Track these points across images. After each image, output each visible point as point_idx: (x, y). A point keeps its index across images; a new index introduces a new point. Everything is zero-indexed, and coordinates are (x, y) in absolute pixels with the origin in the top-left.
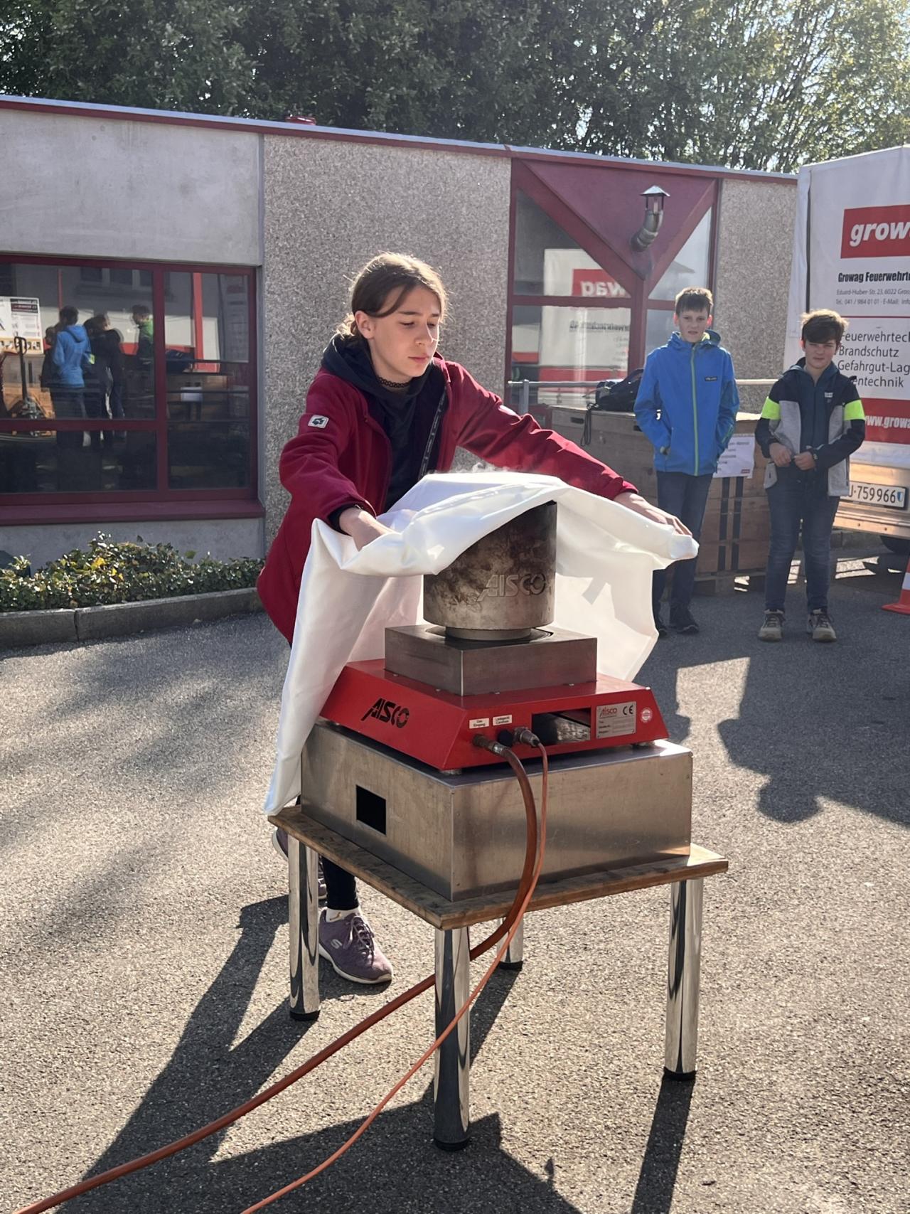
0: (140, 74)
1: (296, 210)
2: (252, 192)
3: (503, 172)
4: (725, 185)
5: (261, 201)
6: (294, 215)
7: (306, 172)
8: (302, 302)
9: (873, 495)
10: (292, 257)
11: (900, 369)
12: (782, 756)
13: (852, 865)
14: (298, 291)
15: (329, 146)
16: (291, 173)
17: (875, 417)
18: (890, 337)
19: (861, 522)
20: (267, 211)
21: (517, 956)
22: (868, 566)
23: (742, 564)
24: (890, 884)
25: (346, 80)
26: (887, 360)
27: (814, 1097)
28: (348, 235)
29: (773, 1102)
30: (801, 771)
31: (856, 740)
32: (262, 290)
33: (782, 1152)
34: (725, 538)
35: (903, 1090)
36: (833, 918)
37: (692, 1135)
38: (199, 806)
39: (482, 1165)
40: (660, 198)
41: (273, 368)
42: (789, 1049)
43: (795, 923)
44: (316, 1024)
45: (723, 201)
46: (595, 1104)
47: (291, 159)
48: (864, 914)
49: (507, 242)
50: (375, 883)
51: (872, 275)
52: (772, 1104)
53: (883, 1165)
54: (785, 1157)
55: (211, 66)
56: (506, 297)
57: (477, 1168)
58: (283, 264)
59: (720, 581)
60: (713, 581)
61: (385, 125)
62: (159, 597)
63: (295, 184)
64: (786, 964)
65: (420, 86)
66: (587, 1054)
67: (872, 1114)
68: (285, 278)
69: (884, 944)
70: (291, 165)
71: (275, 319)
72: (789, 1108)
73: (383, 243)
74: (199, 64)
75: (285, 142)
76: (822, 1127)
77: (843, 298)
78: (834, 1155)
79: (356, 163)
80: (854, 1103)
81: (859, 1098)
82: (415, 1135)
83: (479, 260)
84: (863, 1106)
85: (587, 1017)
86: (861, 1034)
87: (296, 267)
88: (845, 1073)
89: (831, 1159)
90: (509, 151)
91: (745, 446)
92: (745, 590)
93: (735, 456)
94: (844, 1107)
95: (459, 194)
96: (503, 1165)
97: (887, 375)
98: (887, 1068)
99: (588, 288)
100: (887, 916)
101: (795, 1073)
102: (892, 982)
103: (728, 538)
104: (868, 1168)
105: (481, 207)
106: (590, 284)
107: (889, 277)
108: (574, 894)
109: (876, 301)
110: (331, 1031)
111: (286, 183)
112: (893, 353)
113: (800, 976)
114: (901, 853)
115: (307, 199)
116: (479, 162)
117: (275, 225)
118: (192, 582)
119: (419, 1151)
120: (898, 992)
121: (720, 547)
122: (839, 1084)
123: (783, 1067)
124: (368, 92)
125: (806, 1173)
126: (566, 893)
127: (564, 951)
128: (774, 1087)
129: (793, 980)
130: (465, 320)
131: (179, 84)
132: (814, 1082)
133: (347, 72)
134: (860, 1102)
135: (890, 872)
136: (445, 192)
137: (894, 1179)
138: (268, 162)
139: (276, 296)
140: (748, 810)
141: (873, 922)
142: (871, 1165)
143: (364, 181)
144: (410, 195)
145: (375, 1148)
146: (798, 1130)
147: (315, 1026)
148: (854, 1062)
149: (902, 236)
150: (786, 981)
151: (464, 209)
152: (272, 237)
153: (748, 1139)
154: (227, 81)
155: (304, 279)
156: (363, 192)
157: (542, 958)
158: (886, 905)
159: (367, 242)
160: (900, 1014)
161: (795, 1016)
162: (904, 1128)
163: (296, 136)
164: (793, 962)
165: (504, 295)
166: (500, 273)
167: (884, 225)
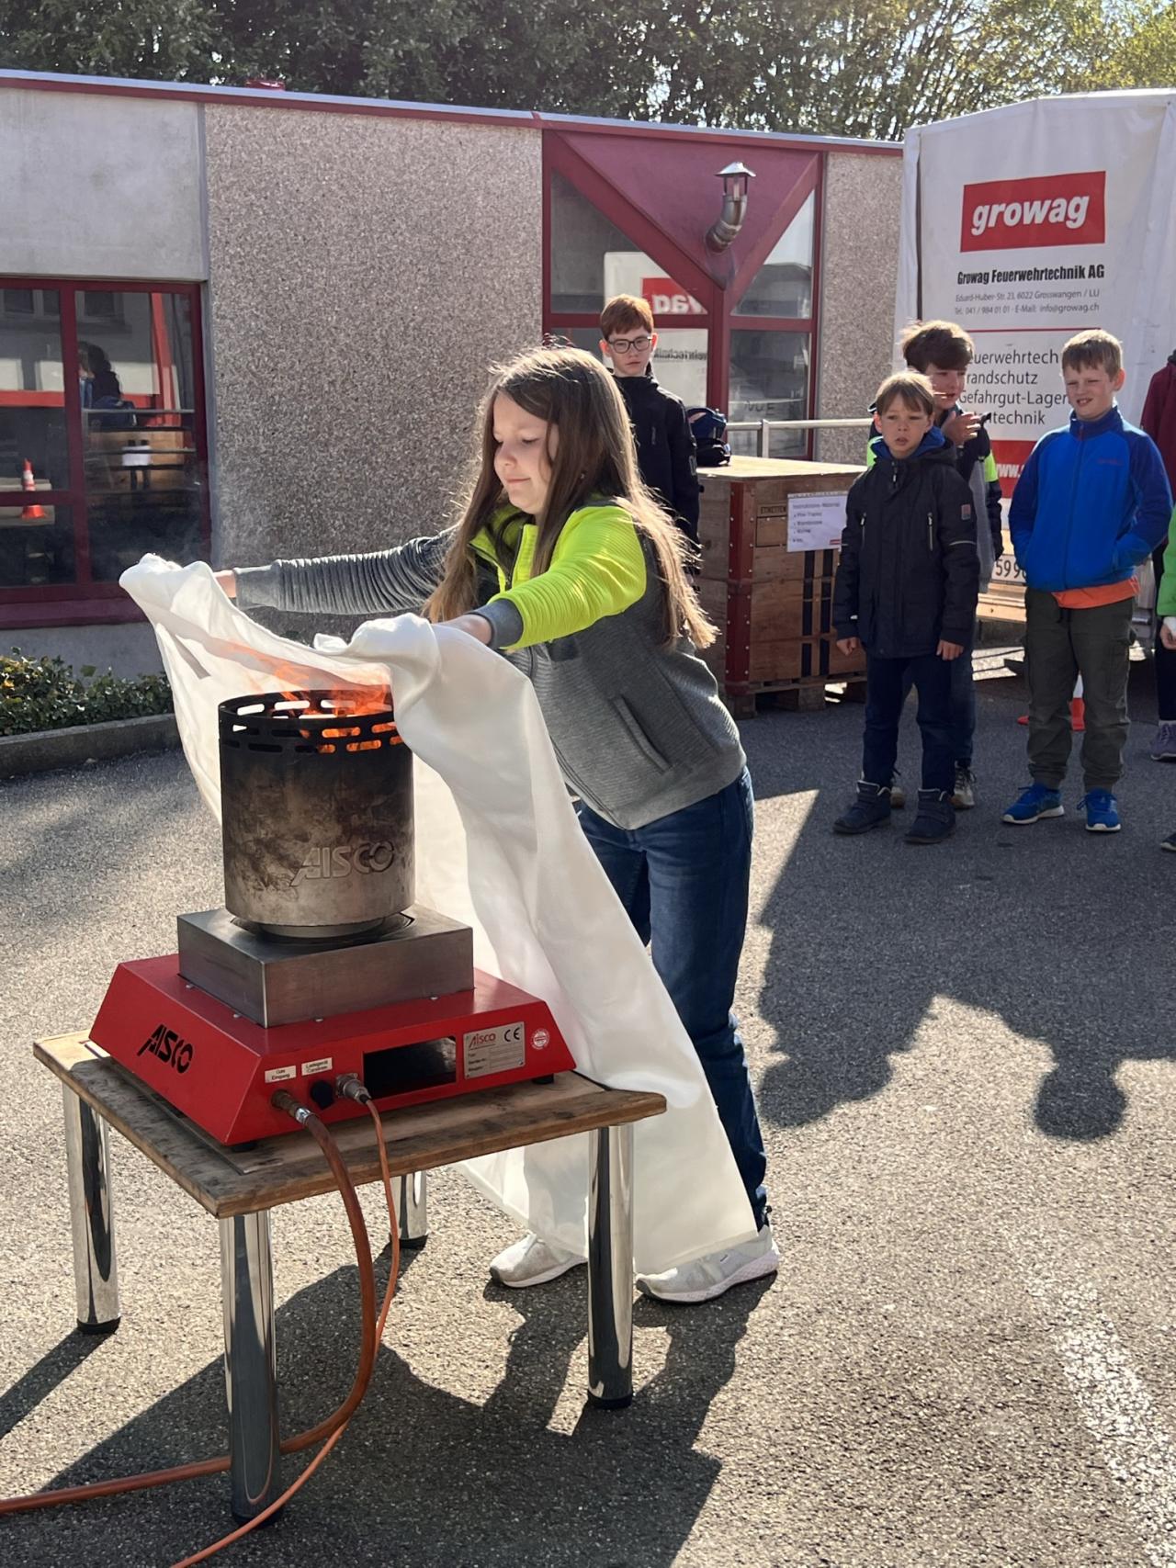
0: (57, 29)
1: (252, 204)
2: (190, 180)
3: (530, 149)
4: (831, 161)
5: (204, 195)
6: (248, 213)
7: (264, 152)
8: (264, 327)
9: (1009, 570)
10: (248, 268)
11: (1040, 399)
12: (844, 929)
13: (911, 1081)
14: (258, 313)
15: (294, 118)
16: (243, 154)
17: (1010, 466)
18: (1026, 357)
19: (994, 607)
20: (212, 207)
21: (418, 1227)
22: (1009, 664)
23: (835, 665)
24: (959, 1106)
25: (336, 32)
26: (1023, 389)
27: (795, 1428)
28: (324, 237)
29: (734, 1437)
30: (868, 949)
31: (950, 904)
32: (208, 314)
33: (733, 1514)
34: (810, 634)
35: (921, 1414)
36: (872, 1159)
37: (609, 1492)
38: (33, 1019)
39: (295, 1547)
40: (743, 179)
41: (228, 417)
42: (774, 1355)
43: (818, 1167)
44: (112, 1338)
45: (829, 182)
46: (479, 1450)
47: (243, 136)
48: (915, 1152)
49: (541, 242)
50: (146, 1149)
51: (1000, 274)
52: (732, 1441)
53: (871, 1531)
54: (735, 1523)
55: (150, 17)
56: (540, 318)
57: (287, 1554)
58: (236, 277)
59: (805, 690)
60: (798, 690)
61: (387, 91)
62: (37, 730)
63: (249, 169)
64: (794, 1228)
65: (436, 39)
66: (486, 1372)
67: (871, 1452)
68: (239, 297)
69: (936, 1194)
70: (243, 143)
71: (228, 353)
72: (755, 1446)
73: (370, 248)
74: (135, 15)
75: (233, 114)
76: (796, 1474)
77: (964, 305)
78: (805, 1517)
79: (330, 140)
80: (848, 1436)
81: (858, 1427)
82: (210, 1503)
83: (501, 267)
84: (861, 1439)
85: (499, 1316)
86: (879, 1330)
87: (254, 281)
88: (844, 1389)
89: (800, 1524)
90: (537, 119)
91: (834, 508)
92: (836, 701)
93: (820, 522)
94: (833, 1442)
95: (473, 179)
96: (325, 1546)
97: (1024, 408)
98: (906, 1380)
99: (662, 304)
100: (948, 1155)
101: (775, 1392)
102: (936, 1251)
103: (814, 633)
104: (849, 1536)
105: (502, 196)
106: (665, 298)
107: (1023, 276)
108: (428, 1157)
109: (1006, 309)
110: (129, 1349)
111: (236, 168)
112: (1031, 379)
113: (811, 1245)
114: (983, 1061)
115: (265, 189)
116: (498, 135)
117: (223, 225)
118: (83, 709)
119: (209, 1530)
120: (942, 1265)
121: (804, 645)
122: (832, 1408)
123: (759, 1384)
124: (366, 47)
125: (759, 1547)
126: (414, 1156)
127: (488, 1219)
128: (740, 1415)
129: (799, 1252)
130: (487, 349)
131: (108, 43)
132: (798, 1405)
133: (337, 22)
134: (858, 1434)
135: (963, 1090)
136: (453, 177)
137: (883, 1552)
138: (211, 141)
139: (228, 321)
140: (786, 1005)
141: (924, 1163)
142: (856, 1532)
143: (343, 163)
144: (406, 181)
145: (147, 1526)
146: (762, 1479)
147: (110, 1341)
148: (860, 1374)
149: (1039, 220)
150: (789, 1253)
151: (479, 198)
152: (220, 241)
153: (687, 1495)
154: (172, 37)
155: (266, 297)
156: (342, 178)
157: (457, 1229)
158: (949, 1137)
159: (350, 245)
160: (940, 1298)
161: (791, 1305)
162: (912, 1473)
163: (247, 105)
164: (804, 1225)
165: (539, 315)
166: (531, 285)
167: (1016, 206)
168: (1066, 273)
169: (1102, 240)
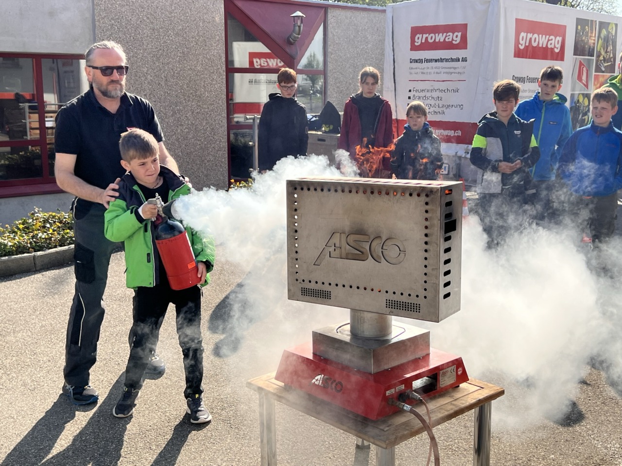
1: (113, 25)
2: (88, 15)
3: (220, 4)
4: (329, 11)
5: (93, 20)
6: (111, 27)
7: (117, 4)
11: (443, 106)
18: (438, 90)
20: (97, 25)
26: (437, 102)
28: (141, 38)
40: (301, 18)
45: (329, 19)
51: (427, 60)
63: (112, 11)
73: (159, 42)
77: (413, 71)
83: (210, 50)
95: (198, 16)
97: (437, 109)
105: (210, 22)
107: (436, 61)
109: (430, 73)
111: (106, 10)
112: (440, 99)
115: (118, 19)
117: (102, 33)
130: (205, 81)
136: (191, 15)
144: (172, 16)
149: (442, 40)
151: (201, 23)
156: (148, 14)
159: (151, 41)
165: (224, 68)
166: (221, 57)
167: (432, 35)
168: (452, 60)
169: (466, 49)
